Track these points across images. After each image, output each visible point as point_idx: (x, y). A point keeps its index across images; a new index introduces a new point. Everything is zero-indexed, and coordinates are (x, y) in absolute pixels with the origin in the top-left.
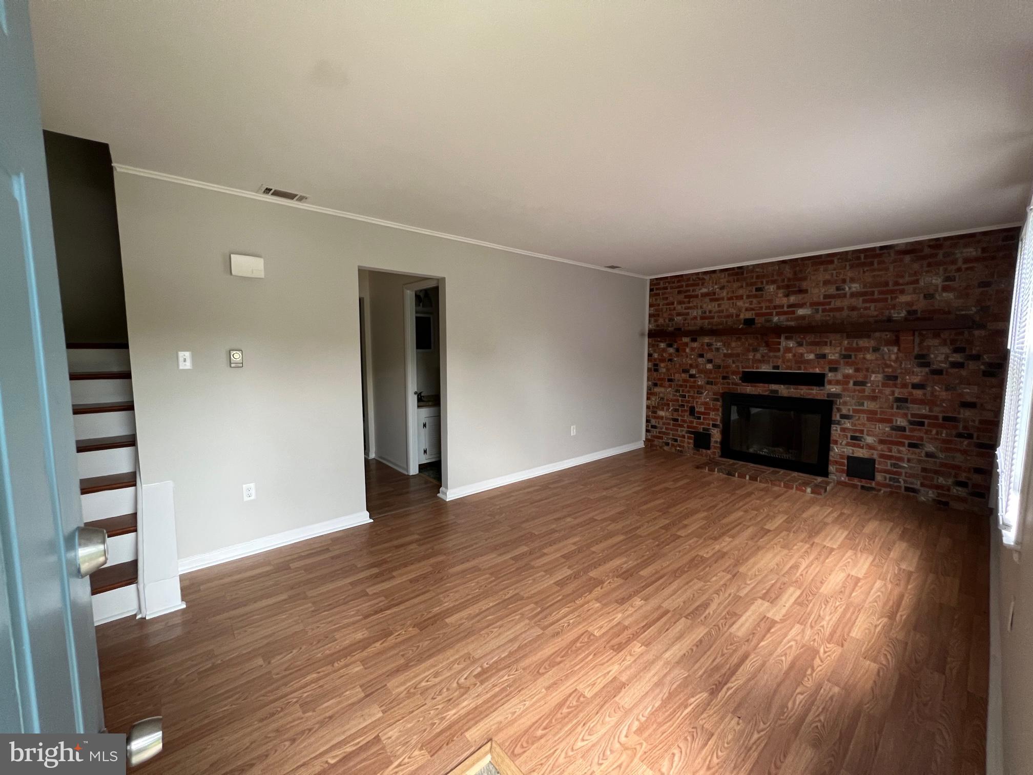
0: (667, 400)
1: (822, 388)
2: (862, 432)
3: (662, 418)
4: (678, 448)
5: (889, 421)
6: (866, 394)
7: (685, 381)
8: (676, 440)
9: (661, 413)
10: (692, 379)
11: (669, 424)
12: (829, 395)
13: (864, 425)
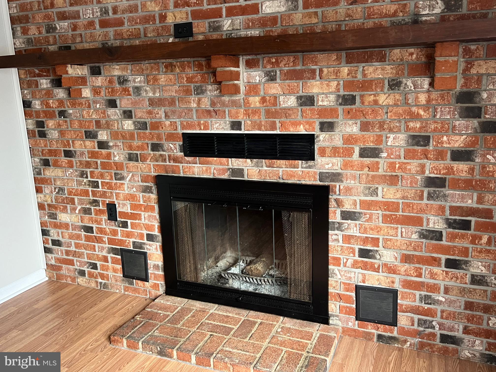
0: (70, 193)
1: (311, 163)
2: (375, 242)
3: (66, 226)
4: (100, 280)
5: (417, 221)
6: (381, 172)
7: (93, 154)
8: (94, 266)
9: (63, 217)
10: (104, 151)
11: (78, 237)
12: (322, 176)
13: (378, 229)
